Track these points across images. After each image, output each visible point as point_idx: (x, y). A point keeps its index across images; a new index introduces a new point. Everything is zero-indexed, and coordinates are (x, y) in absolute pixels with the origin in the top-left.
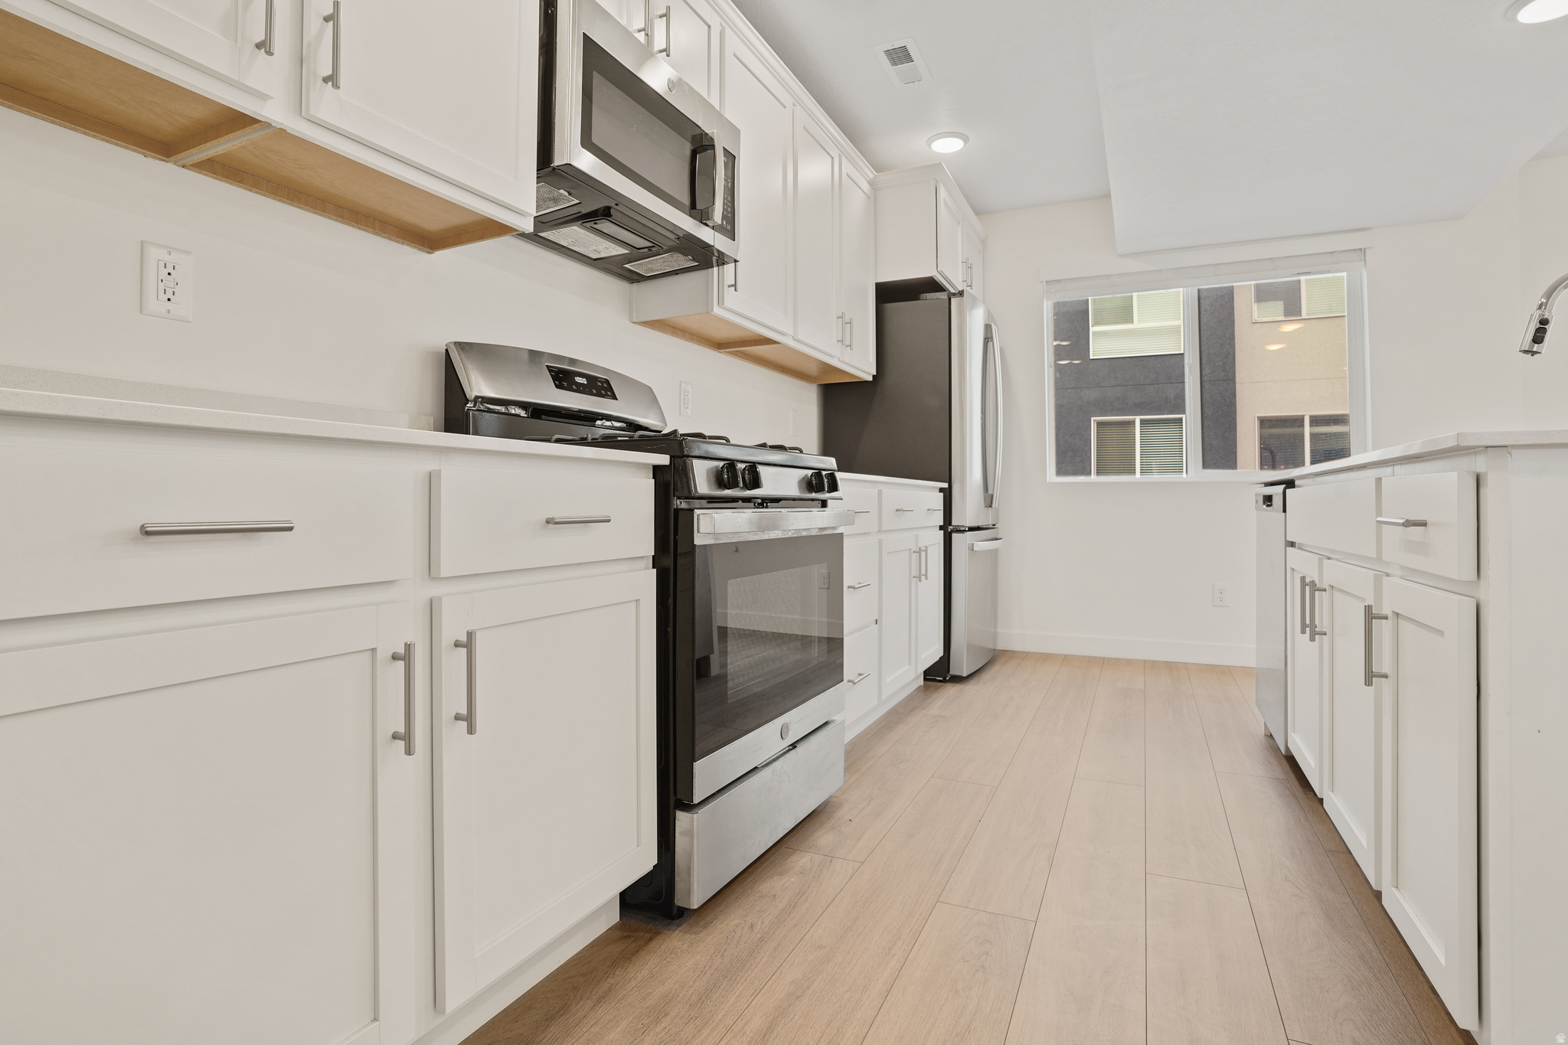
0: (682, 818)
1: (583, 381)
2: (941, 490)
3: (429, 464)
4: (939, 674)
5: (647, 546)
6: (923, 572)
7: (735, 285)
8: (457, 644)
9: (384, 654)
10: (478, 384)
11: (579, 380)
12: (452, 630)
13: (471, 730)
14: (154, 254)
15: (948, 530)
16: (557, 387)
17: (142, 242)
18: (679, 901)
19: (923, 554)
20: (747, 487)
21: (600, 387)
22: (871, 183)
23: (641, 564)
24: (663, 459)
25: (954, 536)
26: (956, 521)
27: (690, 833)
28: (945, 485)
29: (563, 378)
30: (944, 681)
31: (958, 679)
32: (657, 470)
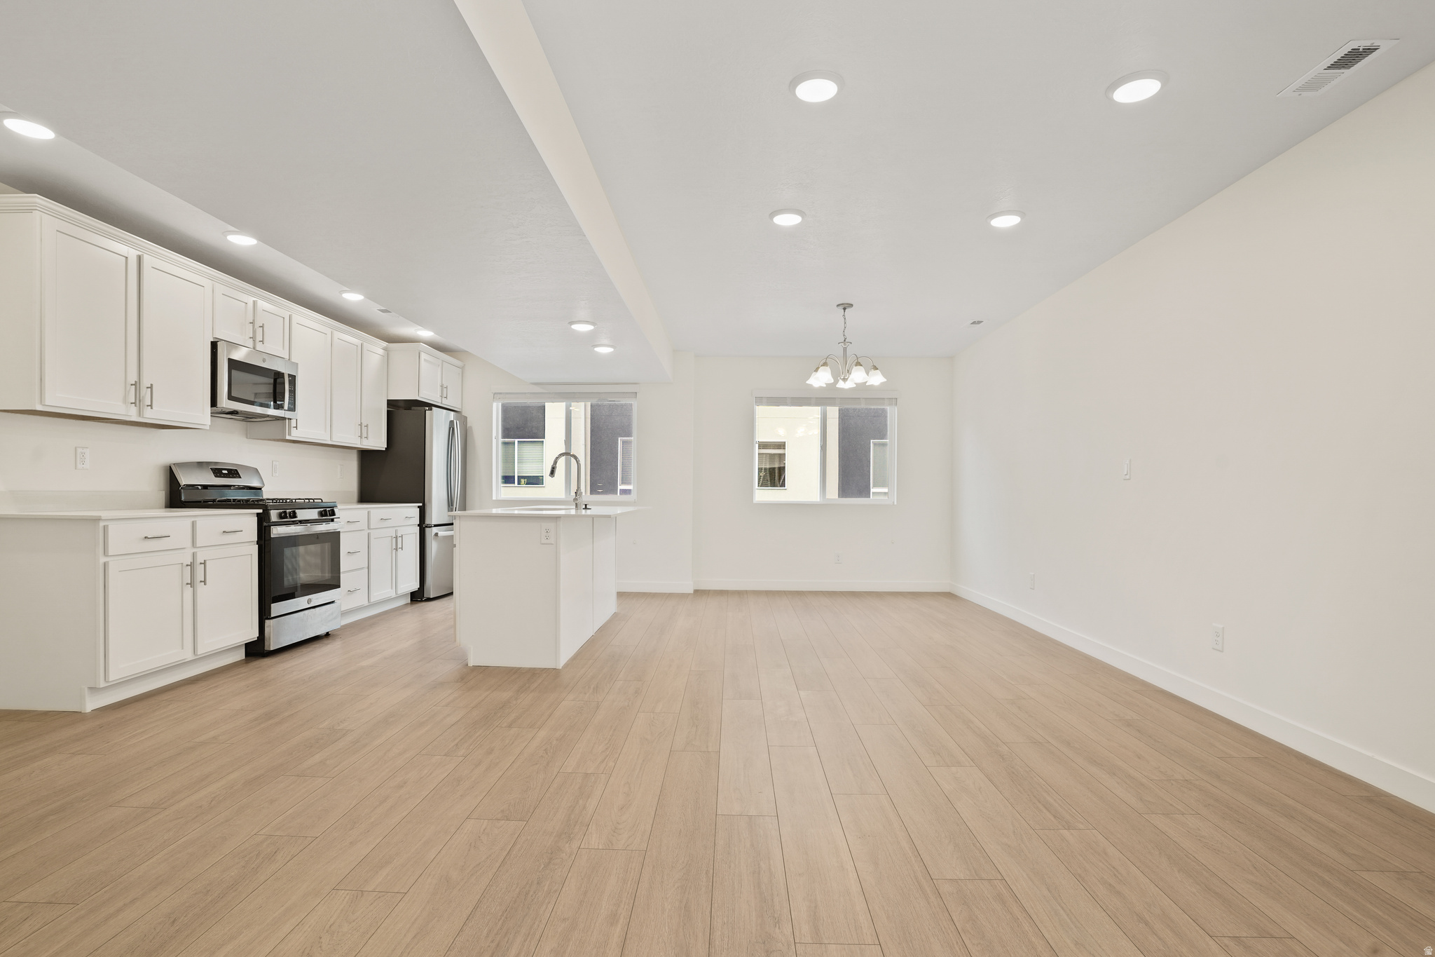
0: (267, 622)
1: (226, 472)
2: (419, 507)
3: (193, 519)
4: (417, 597)
5: (254, 537)
6: (399, 546)
7: (296, 427)
8: (201, 563)
9: (185, 564)
10: (184, 479)
11: (224, 472)
12: (200, 559)
13: (205, 584)
14: (79, 450)
15: (423, 526)
16: (216, 476)
17: (76, 448)
18: (266, 648)
19: (399, 539)
20: (291, 517)
21: (233, 473)
22: (385, 349)
23: (253, 543)
24: (260, 511)
25: (427, 529)
26: (427, 522)
27: (270, 626)
28: (421, 504)
29: (218, 472)
30: (422, 601)
31: (429, 600)
32: (258, 514)
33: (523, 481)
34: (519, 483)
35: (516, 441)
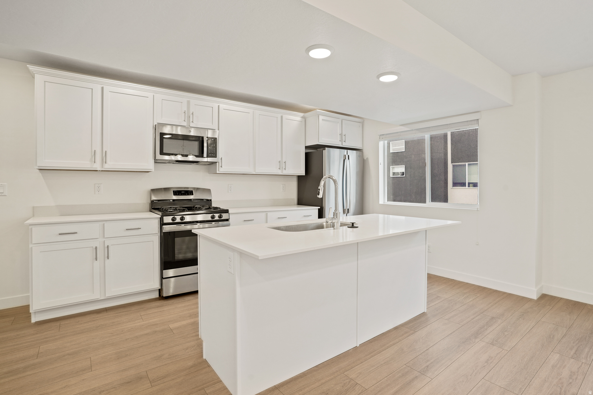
0: (163, 280)
1: (183, 192)
2: (318, 209)
7: (221, 166)
10: (153, 198)
14: (96, 185)
16: (175, 195)
18: (162, 295)
20: (181, 220)
21: (189, 192)
29: (177, 193)
33: (471, 185)
34: (469, 186)
35: (467, 164)
